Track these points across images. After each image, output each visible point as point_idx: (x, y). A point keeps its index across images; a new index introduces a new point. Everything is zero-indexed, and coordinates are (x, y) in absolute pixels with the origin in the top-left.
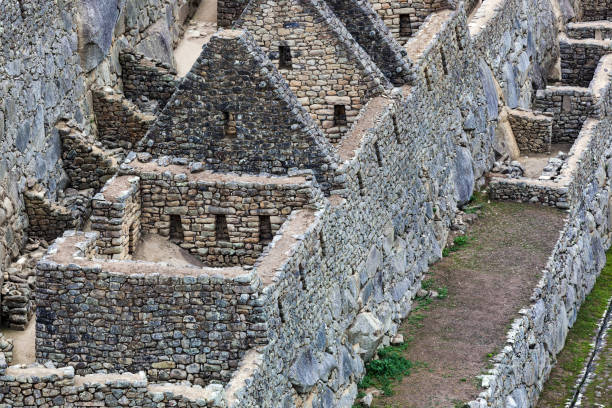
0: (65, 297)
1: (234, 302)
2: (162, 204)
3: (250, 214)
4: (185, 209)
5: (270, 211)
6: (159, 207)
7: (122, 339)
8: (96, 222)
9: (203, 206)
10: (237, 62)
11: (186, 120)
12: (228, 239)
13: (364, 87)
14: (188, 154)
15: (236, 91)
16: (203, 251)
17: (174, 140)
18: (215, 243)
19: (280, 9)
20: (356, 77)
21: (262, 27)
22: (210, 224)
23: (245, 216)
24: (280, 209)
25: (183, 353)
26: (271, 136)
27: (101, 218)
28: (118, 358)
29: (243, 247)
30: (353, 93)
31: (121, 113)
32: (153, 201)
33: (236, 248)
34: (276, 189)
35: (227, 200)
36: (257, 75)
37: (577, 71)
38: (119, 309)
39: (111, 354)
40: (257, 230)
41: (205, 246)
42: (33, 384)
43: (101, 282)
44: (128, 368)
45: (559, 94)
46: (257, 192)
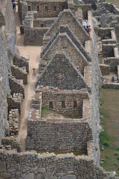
0: (36, 129)
1: (84, 128)
2: (48, 99)
3: (71, 101)
4: (54, 100)
5: (77, 100)
6: (47, 100)
7: (52, 139)
8: (34, 106)
9: (58, 99)
10: (63, 60)
11: (49, 76)
12: (65, 107)
13: (83, 63)
14: (49, 85)
15: (62, 68)
16: (58, 111)
17: (45, 81)
18: (61, 109)
19: (62, 44)
20: (81, 61)
21: (57, 48)
22: (60, 104)
23: (70, 101)
24: (79, 99)
25: (69, 142)
26: (72, 79)
27: (35, 104)
28: (50, 145)
29: (69, 110)
30: (80, 65)
31: (19, 72)
32: (45, 98)
33: (67, 110)
34: (79, 94)
35: (65, 97)
36: (68, 63)
37: (107, 52)
38: (51, 132)
39: (49, 144)
40: (73, 105)
41: (59, 110)
42: (45, 159)
43: (46, 125)
44: (53, 147)
45: (111, 59)
46: (73, 95)
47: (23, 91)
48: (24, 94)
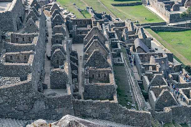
0: (88, 89)
1: (111, 88)
2: (91, 73)
3: (103, 74)
4: (94, 74)
7: (96, 93)
9: (97, 73)
10: (98, 54)
11: (91, 62)
12: (100, 77)
13: (106, 54)
14: (92, 66)
17: (89, 64)
19: (96, 45)
22: (98, 75)
24: (107, 73)
25: (104, 94)
26: (102, 63)
27: (86, 76)
28: (95, 96)
29: (102, 78)
34: (107, 70)
35: (100, 72)
36: (101, 55)
37: (114, 45)
38: (96, 90)
40: (104, 76)
41: (97, 78)
43: (93, 86)
44: (97, 97)
45: (117, 49)
46: (104, 71)
47: (78, 69)
48: (78, 71)
